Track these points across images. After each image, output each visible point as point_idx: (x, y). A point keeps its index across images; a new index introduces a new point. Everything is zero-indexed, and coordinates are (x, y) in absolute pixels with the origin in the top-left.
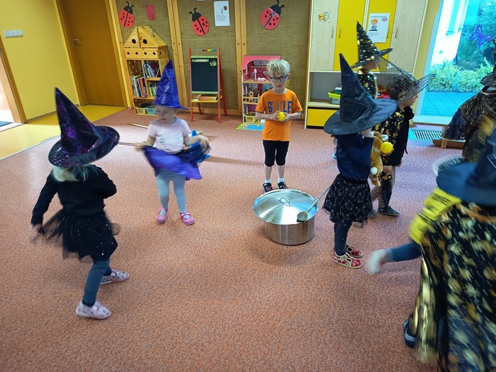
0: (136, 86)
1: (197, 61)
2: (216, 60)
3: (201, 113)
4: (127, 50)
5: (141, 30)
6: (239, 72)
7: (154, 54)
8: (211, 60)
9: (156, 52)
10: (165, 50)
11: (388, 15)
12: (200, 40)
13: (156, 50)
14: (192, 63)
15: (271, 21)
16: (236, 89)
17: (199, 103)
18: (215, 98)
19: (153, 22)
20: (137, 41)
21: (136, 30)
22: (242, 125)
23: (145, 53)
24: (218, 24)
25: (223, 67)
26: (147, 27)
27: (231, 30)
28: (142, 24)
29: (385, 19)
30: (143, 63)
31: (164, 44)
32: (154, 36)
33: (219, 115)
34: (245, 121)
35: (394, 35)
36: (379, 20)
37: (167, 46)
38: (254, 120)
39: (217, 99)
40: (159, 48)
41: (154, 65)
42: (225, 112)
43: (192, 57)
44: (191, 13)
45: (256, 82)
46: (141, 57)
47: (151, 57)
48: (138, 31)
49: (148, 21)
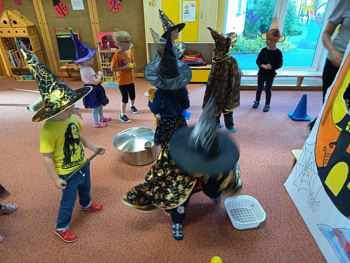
0: (12, 58)
1: (61, 37)
3: (70, 77)
5: (10, 13)
6: (96, 44)
7: (24, 32)
9: (26, 31)
10: (34, 29)
11: (195, 2)
12: (62, 21)
13: (25, 29)
14: (58, 39)
15: (116, 6)
17: (67, 69)
19: (20, 6)
20: (8, 22)
21: (6, 13)
23: (17, 32)
24: (75, 8)
26: (15, 11)
27: (85, 13)
28: (11, 8)
29: (193, 6)
30: (15, 40)
31: (32, 24)
32: (22, 18)
34: (105, 81)
35: (200, 17)
36: (190, 6)
37: (35, 26)
38: (112, 80)
40: (28, 27)
41: (26, 41)
43: (56, 34)
45: (110, 52)
46: (13, 34)
47: (22, 34)
48: (7, 14)
49: (16, 5)
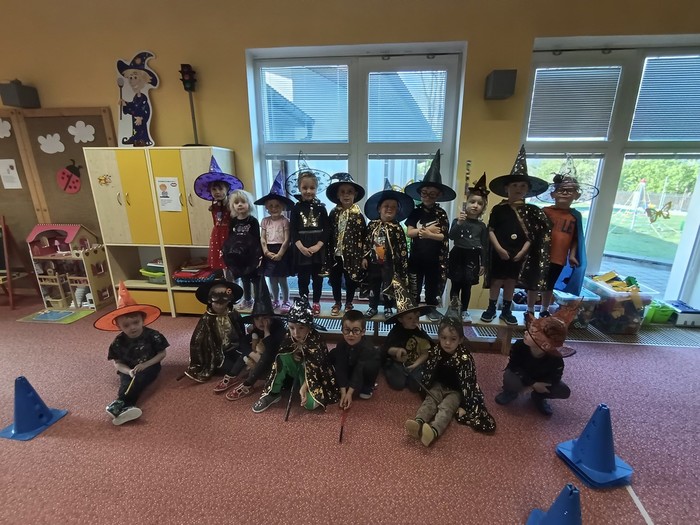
11: (175, 180)
15: (71, 184)
24: (7, 186)
27: (24, 193)
29: (174, 185)
34: (49, 306)
35: (189, 203)
36: (168, 185)
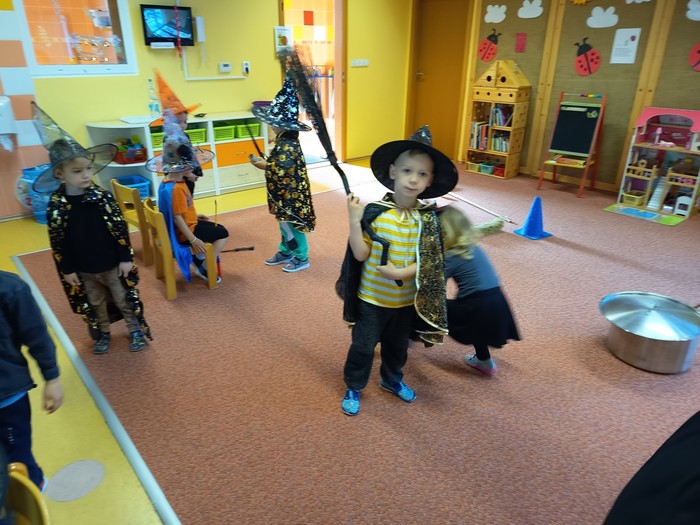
0: (475, 135)
1: (569, 109)
2: (598, 109)
3: (554, 181)
4: (477, 89)
5: (502, 64)
6: (630, 130)
7: (511, 95)
8: (590, 109)
9: (514, 94)
10: (527, 93)
13: (514, 92)
14: (561, 111)
16: (618, 155)
17: (555, 166)
18: (582, 162)
19: (520, 54)
20: (493, 78)
21: (495, 64)
22: (615, 206)
23: (500, 95)
25: (606, 121)
26: (511, 62)
27: (633, 71)
28: (506, 57)
30: (493, 106)
31: (528, 84)
32: (517, 73)
33: (582, 187)
34: (621, 201)
37: (530, 88)
38: (637, 203)
39: (584, 164)
40: (520, 89)
41: (507, 110)
42: (593, 184)
43: (562, 103)
44: (577, 44)
45: (655, 147)
46: (494, 99)
47: (506, 99)
48: (498, 66)
49: (514, 53)
